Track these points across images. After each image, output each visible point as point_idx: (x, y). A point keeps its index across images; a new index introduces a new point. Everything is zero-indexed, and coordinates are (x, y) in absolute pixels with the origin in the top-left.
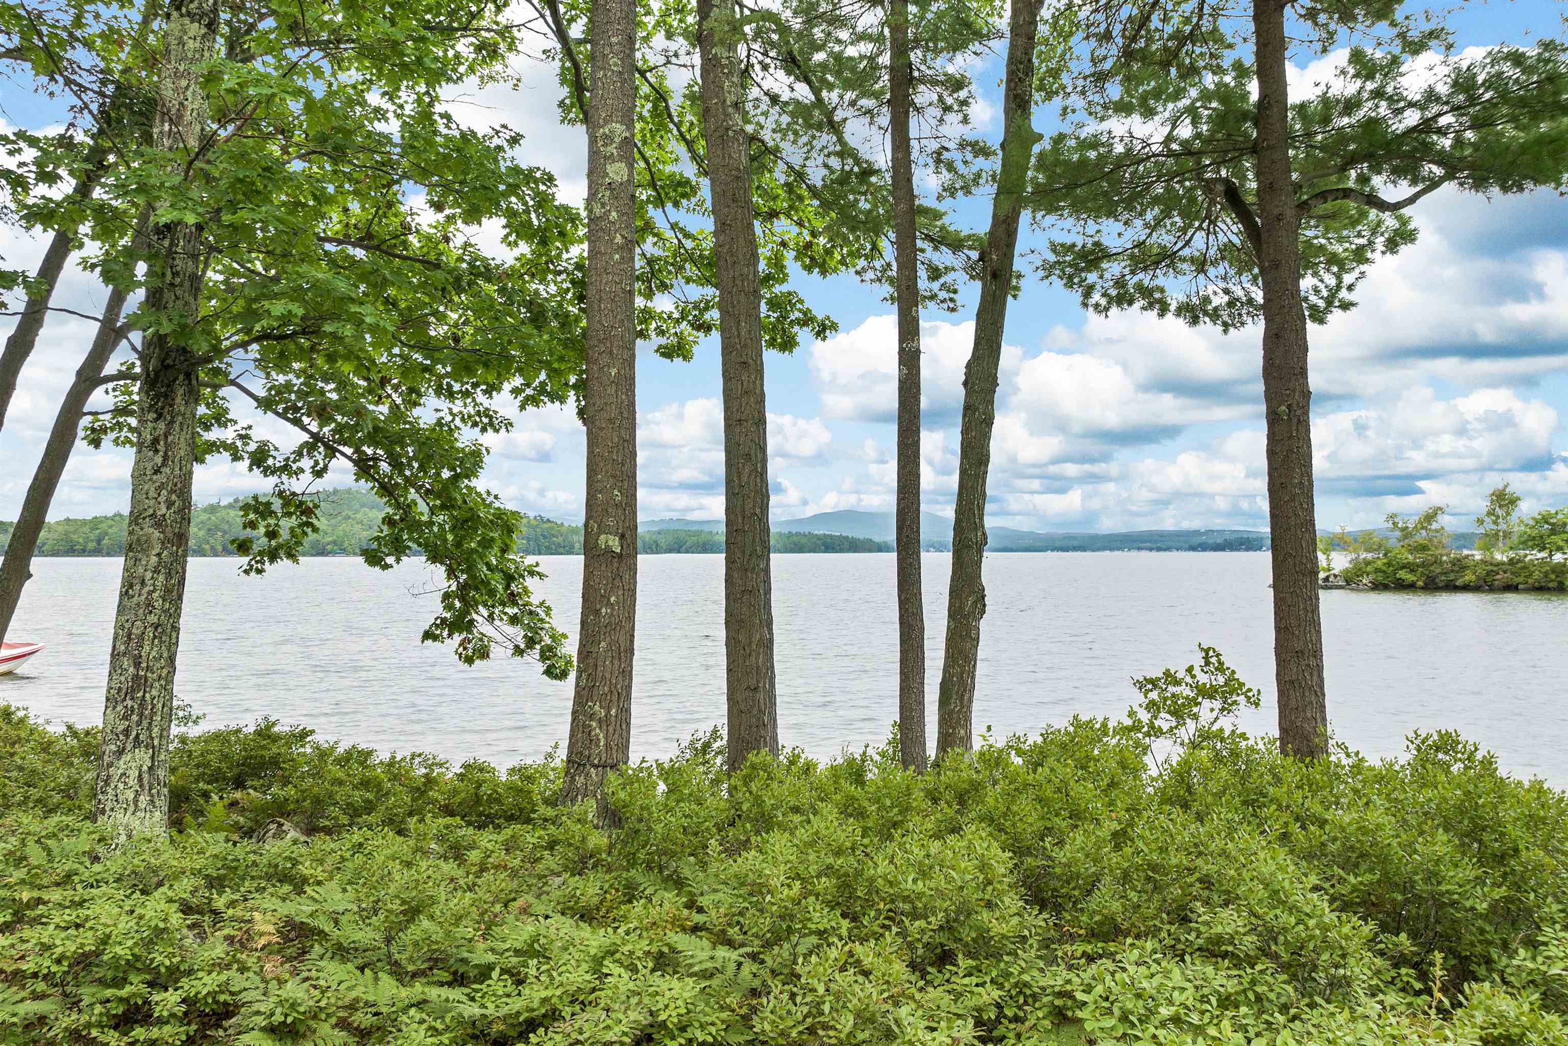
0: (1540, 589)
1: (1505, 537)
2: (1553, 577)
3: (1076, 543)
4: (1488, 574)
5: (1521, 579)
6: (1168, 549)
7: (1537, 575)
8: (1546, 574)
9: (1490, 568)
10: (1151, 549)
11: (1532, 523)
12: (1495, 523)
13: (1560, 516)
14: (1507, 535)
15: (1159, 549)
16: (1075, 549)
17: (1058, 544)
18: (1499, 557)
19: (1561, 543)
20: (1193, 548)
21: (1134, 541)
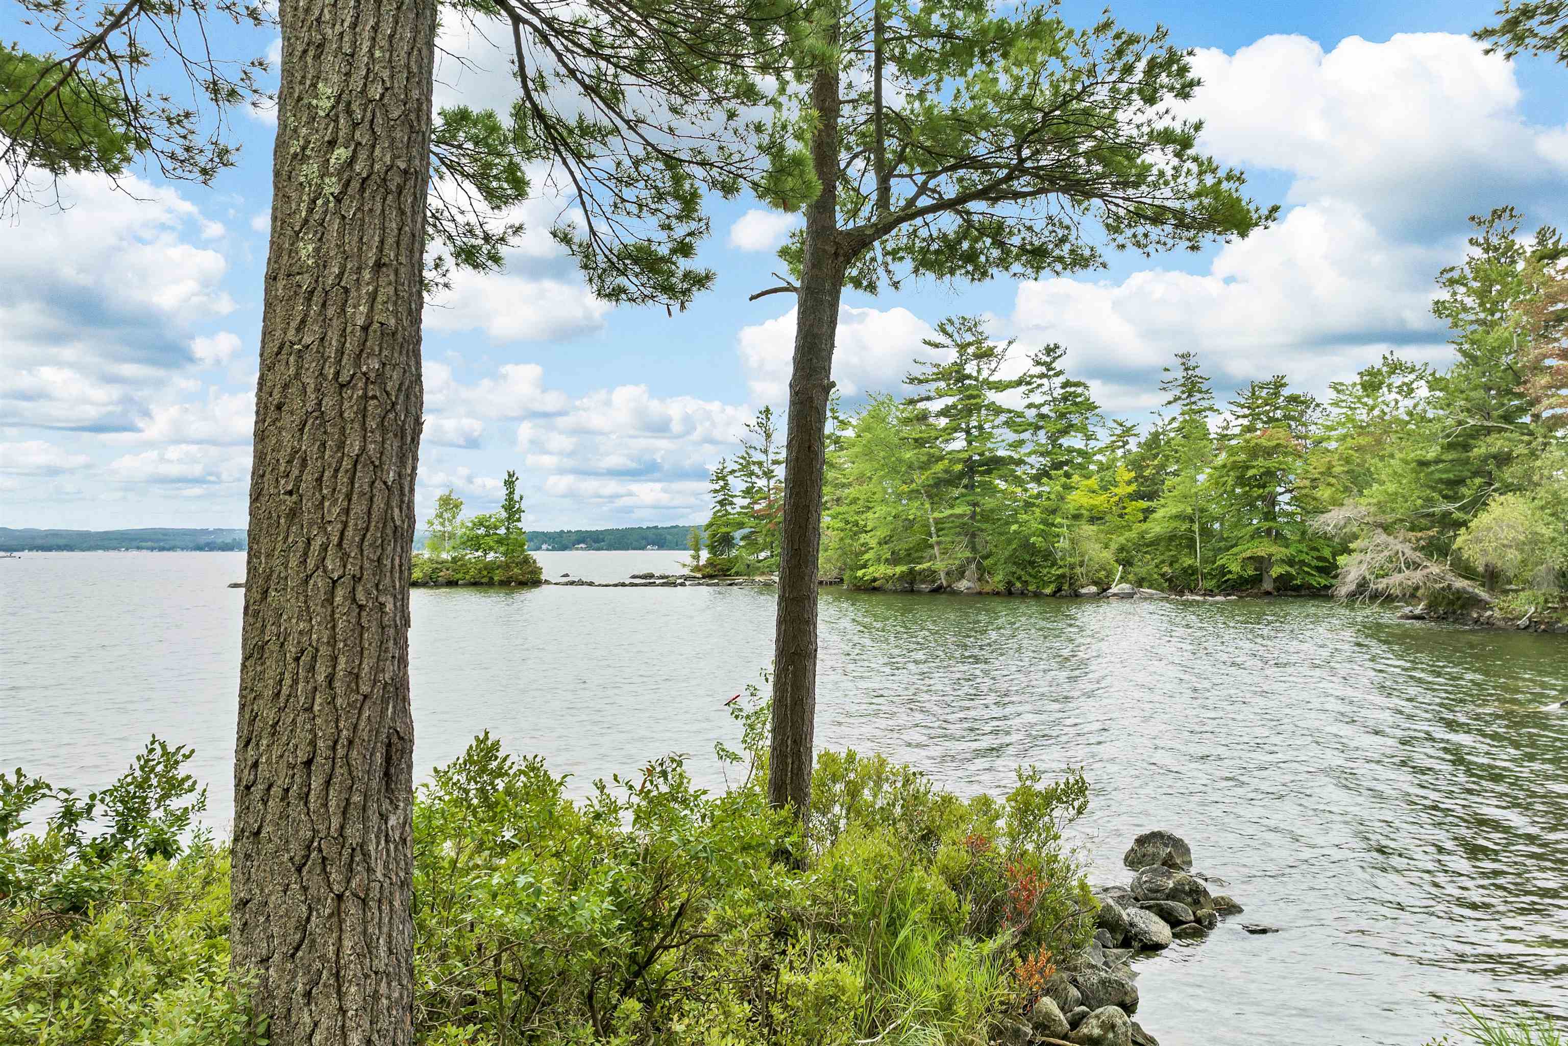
0: (475, 584)
1: (450, 538)
2: (485, 573)
3: (62, 542)
4: (434, 571)
5: (460, 576)
6: (172, 549)
7: (472, 572)
8: (480, 571)
9: (435, 566)
10: (152, 549)
11: (470, 525)
12: (443, 524)
13: (493, 520)
14: (452, 536)
15: (162, 549)
16: (60, 548)
17: (39, 542)
18: (445, 556)
19: (492, 544)
20: (199, 548)
21: (132, 540)
